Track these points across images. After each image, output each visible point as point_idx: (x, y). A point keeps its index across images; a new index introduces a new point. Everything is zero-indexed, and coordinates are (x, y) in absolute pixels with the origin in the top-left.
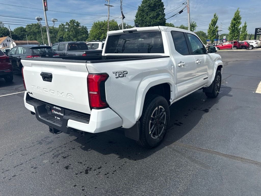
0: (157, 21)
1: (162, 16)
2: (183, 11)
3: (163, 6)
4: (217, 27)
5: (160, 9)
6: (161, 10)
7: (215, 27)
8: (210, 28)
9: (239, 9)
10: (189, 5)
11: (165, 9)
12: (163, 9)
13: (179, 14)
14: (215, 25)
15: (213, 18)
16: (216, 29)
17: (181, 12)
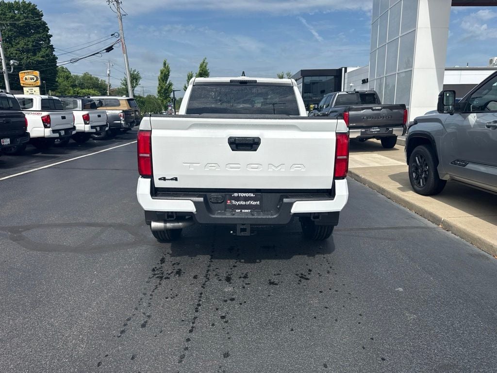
0: (36, 58)
1: (47, 50)
2: (113, 49)
3: (46, 29)
4: (170, 85)
5: (40, 33)
6: (44, 36)
7: (168, 83)
8: (159, 85)
9: (206, 58)
10: (124, 40)
11: (51, 36)
12: (47, 35)
13: (106, 52)
14: (167, 80)
15: (162, 68)
16: (169, 87)
17: (109, 49)
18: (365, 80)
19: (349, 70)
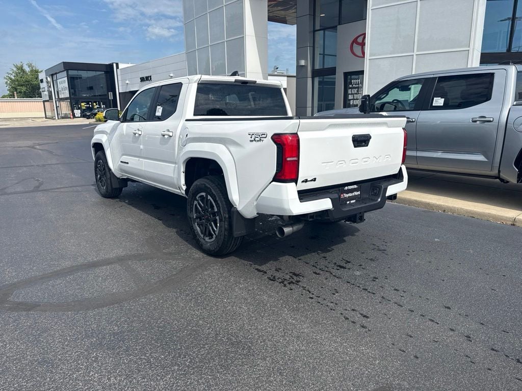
18: (143, 78)
19: (121, 66)
